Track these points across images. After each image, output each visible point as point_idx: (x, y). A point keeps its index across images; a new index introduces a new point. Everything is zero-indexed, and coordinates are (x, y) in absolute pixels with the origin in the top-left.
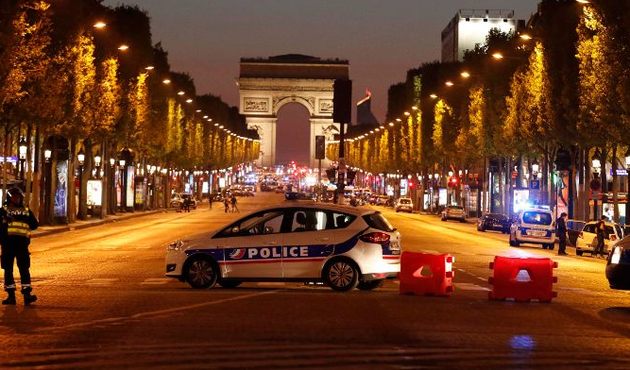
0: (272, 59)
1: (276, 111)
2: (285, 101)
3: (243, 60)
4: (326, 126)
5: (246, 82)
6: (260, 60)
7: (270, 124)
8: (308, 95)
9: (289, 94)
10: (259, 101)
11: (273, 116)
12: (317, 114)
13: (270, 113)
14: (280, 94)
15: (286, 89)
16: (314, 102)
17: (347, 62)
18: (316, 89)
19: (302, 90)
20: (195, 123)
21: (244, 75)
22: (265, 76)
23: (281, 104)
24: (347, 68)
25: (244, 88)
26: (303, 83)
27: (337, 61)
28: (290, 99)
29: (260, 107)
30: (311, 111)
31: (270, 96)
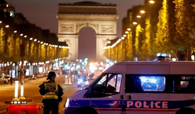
0: (75, 4)
1: (78, 31)
2: (82, 26)
3: (60, 5)
4: (105, 39)
5: (62, 16)
6: (69, 5)
7: (75, 39)
8: (95, 23)
9: (85, 22)
10: (69, 26)
11: (76, 34)
12: (100, 33)
13: (75, 33)
14: (80, 22)
15: (84, 20)
16: (98, 27)
17: (115, 5)
18: (99, 20)
19: (91, 20)
20: (15, 38)
21: (60, 12)
22: (72, 13)
23: (80, 28)
24: (116, 8)
25: (61, 19)
26: (92, 17)
27: (110, 5)
28: (85, 26)
29: (70, 29)
30: (97, 32)
31: (75, 23)
